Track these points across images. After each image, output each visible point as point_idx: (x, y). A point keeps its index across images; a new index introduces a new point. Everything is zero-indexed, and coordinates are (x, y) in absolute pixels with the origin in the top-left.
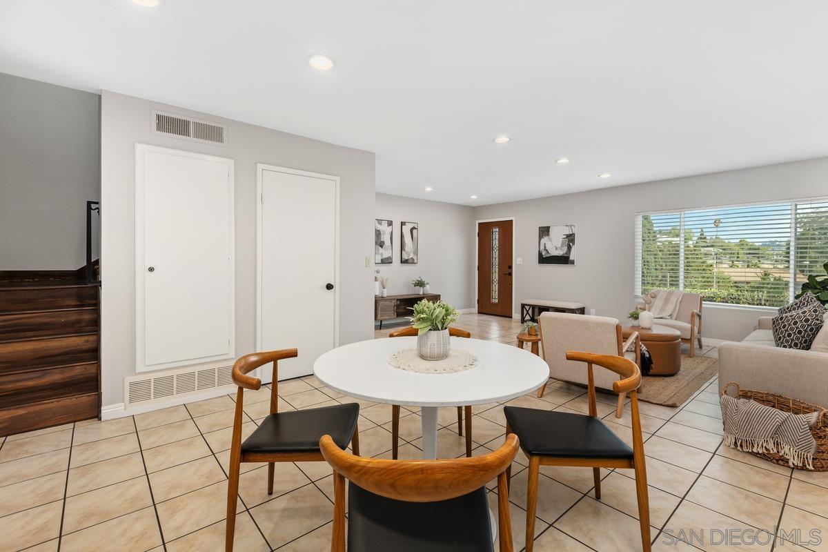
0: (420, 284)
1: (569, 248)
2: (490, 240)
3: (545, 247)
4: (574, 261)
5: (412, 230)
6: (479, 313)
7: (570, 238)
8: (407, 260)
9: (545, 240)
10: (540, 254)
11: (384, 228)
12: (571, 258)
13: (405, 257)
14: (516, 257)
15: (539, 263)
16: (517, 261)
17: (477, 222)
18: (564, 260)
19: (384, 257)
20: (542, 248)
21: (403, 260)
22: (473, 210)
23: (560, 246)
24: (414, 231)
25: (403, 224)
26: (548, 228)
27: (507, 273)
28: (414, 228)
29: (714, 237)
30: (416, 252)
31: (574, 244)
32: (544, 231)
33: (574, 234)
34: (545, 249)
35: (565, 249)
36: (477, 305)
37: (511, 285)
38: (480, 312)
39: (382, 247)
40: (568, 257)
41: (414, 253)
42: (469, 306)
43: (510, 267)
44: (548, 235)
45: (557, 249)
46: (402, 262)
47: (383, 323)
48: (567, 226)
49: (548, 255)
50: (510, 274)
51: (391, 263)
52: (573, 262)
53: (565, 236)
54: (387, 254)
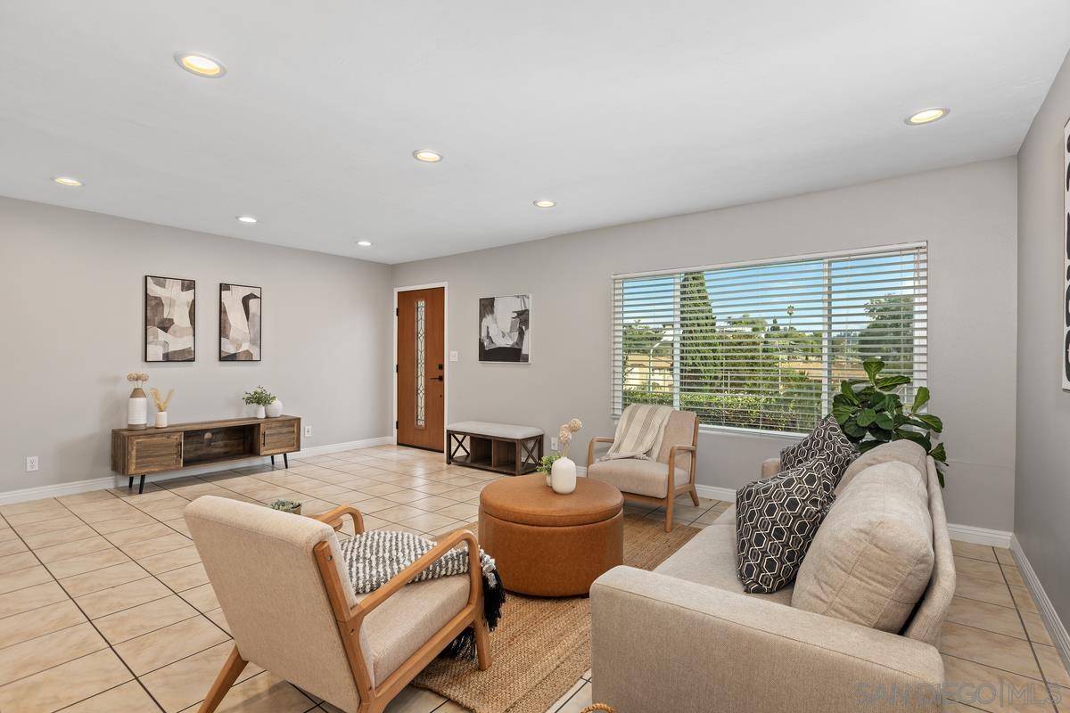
0: (259, 399)
1: (521, 334)
2: (414, 322)
3: (488, 333)
4: (527, 355)
5: (246, 301)
6: (398, 444)
7: (523, 317)
8: (235, 355)
9: (488, 320)
10: (481, 344)
11: (171, 293)
12: (524, 352)
13: (229, 348)
14: (449, 350)
15: (480, 360)
16: (450, 356)
17: (396, 290)
18: (513, 355)
19: (172, 349)
20: (484, 334)
21: (223, 355)
22: (391, 270)
23: (508, 331)
24: (253, 303)
25: (224, 287)
26: (492, 300)
27: (437, 378)
28: (252, 296)
29: (788, 327)
30: (258, 340)
31: (527, 327)
32: (487, 306)
33: (527, 311)
34: (489, 337)
35: (516, 335)
36: (395, 431)
37: (442, 396)
38: (401, 443)
39: (165, 329)
40: (520, 350)
41: (252, 342)
42: (383, 432)
43: (441, 367)
44: (492, 312)
45: (504, 336)
46: (220, 360)
47: (147, 480)
48: (518, 297)
49: (493, 347)
50: (441, 378)
51: (193, 360)
52: (526, 359)
53: (516, 315)
54: (178, 343)
